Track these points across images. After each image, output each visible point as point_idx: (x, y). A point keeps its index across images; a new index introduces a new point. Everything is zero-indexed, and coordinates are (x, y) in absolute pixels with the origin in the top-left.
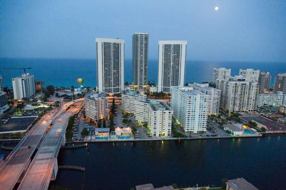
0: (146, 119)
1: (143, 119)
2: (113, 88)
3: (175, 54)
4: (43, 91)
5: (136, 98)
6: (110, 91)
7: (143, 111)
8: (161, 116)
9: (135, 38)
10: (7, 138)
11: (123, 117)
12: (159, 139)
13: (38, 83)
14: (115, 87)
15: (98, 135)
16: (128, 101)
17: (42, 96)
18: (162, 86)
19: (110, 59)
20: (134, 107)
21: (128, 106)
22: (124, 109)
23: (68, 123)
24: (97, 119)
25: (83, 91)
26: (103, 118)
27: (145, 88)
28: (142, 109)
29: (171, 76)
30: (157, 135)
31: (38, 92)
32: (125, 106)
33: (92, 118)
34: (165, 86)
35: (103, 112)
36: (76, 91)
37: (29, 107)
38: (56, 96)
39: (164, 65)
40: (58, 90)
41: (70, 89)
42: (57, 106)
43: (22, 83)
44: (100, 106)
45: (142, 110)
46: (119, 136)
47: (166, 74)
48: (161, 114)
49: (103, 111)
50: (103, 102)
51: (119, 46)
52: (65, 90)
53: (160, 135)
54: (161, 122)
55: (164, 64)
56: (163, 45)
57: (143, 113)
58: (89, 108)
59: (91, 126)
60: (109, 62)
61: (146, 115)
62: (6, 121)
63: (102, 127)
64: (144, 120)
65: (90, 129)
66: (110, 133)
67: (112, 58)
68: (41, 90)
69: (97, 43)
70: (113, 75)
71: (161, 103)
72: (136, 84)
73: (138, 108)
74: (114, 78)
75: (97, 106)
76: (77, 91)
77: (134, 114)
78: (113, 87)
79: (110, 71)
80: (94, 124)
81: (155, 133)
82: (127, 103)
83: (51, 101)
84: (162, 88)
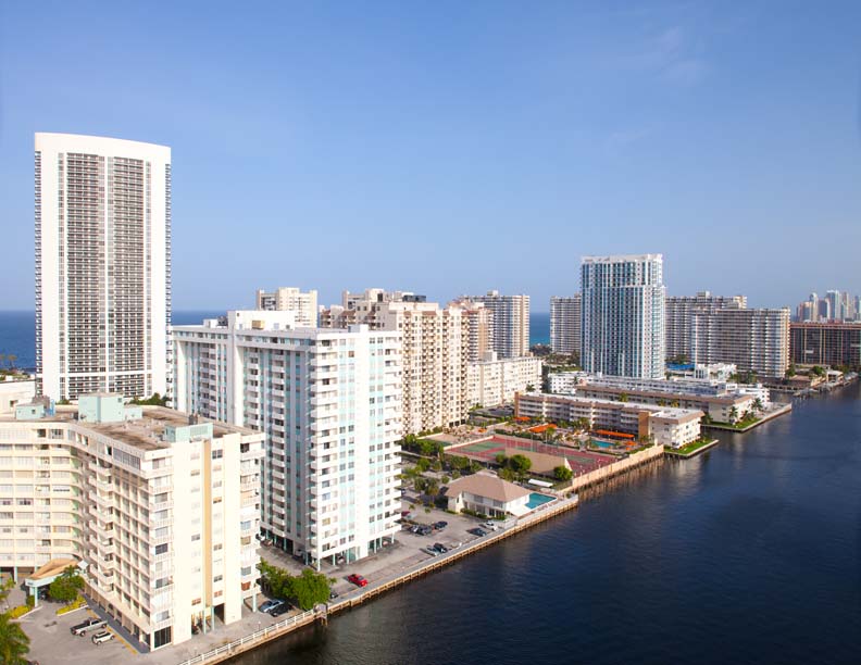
0: (58, 542)
1: (32, 549)
8: (200, 479)
18: (62, 371)
34: (80, 370)
48: (200, 464)
54: (199, 529)
64: (46, 549)
84: (62, 379)
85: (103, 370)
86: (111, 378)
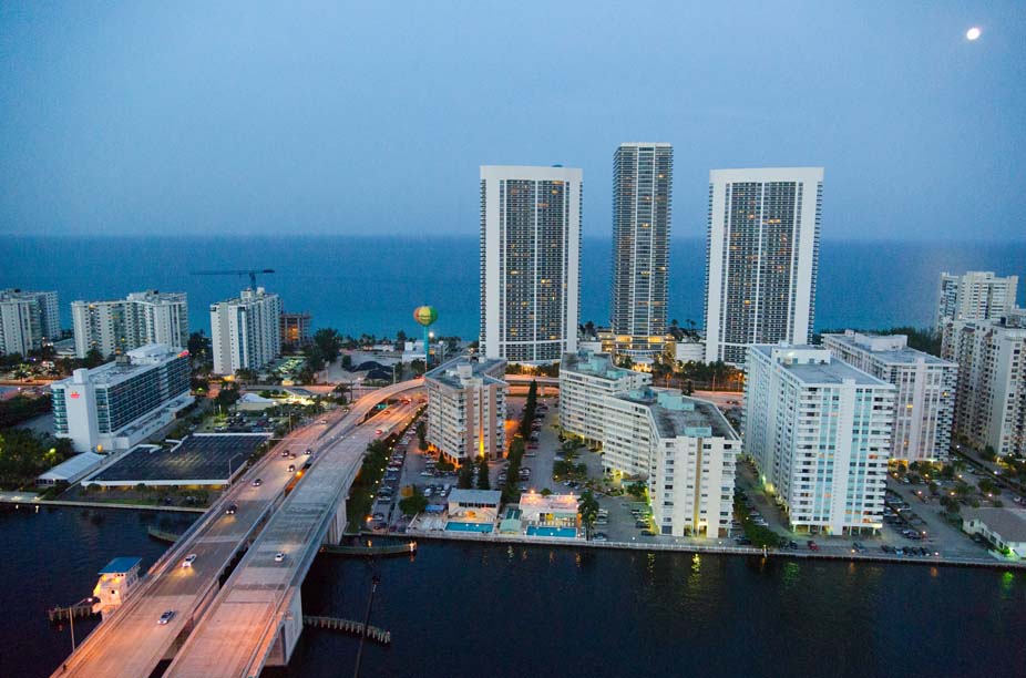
0: (642, 466)
1: (630, 465)
2: (538, 345)
3: (772, 217)
4: (303, 349)
5: (608, 385)
6: (525, 354)
7: (629, 434)
8: (694, 458)
9: (624, 160)
10: (168, 503)
11: (559, 454)
12: (680, 547)
13: (292, 322)
14: (543, 339)
15: (457, 514)
16: (582, 396)
17: (299, 364)
18: (720, 340)
19: (528, 240)
20: (601, 419)
21: (580, 413)
22: (566, 423)
23: (361, 463)
24: (466, 456)
25: (433, 352)
26: (486, 454)
27: (655, 346)
28: (627, 426)
29: (757, 301)
30: (678, 532)
31: (288, 349)
32: (571, 413)
33: (445, 449)
34: (734, 342)
35: (487, 432)
36: (409, 352)
37: (253, 401)
38: (343, 366)
39: (731, 262)
40: (353, 345)
41: (390, 343)
42: (341, 401)
43: (240, 322)
44: (478, 408)
45: (627, 430)
46: (534, 522)
47: (736, 296)
48: (694, 450)
49: (487, 426)
50: (487, 394)
51: (561, 192)
52: (376, 347)
53: (687, 532)
54: (693, 483)
55: (732, 257)
56: (728, 185)
57: (628, 441)
58: (439, 414)
59: (439, 479)
60: (525, 251)
61: (642, 449)
62: (175, 444)
63: (475, 485)
64: (635, 467)
65: (434, 488)
66: (500, 512)
67: (536, 235)
68: (300, 345)
69: (484, 182)
70: (538, 295)
71: (698, 407)
72: (624, 330)
73: (613, 423)
74: (542, 309)
75: (465, 409)
76: (413, 352)
77: (600, 443)
78: (538, 339)
79: (527, 282)
80: (450, 474)
81: (667, 524)
82: (576, 400)
83: (325, 384)
84: (720, 346)
85: (751, 343)
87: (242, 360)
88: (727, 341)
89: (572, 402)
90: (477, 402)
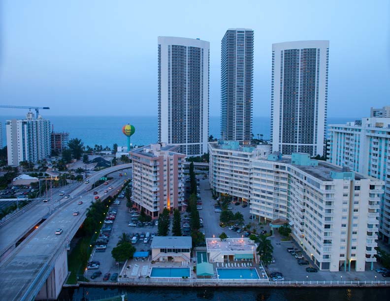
0: (281, 212)
1: (272, 212)
2: (188, 146)
4: (63, 153)
6: (182, 150)
7: (271, 187)
8: (347, 198)
9: (230, 38)
13: (58, 137)
14: (191, 142)
15: (158, 259)
18: (280, 142)
21: (226, 178)
22: (217, 186)
24: (158, 209)
26: (171, 208)
30: (334, 267)
31: (54, 153)
32: (220, 179)
33: (145, 206)
34: (287, 142)
35: (172, 191)
36: (119, 152)
37: (24, 179)
38: (83, 161)
41: (110, 150)
42: (79, 179)
43: (23, 131)
44: (165, 173)
47: (287, 115)
48: (348, 191)
49: (172, 187)
51: (199, 54)
52: (102, 152)
54: (346, 222)
56: (282, 52)
57: (271, 193)
58: (139, 179)
59: (141, 228)
63: (170, 232)
65: (138, 237)
76: (121, 152)
78: (188, 142)
80: (149, 224)
81: (326, 261)
82: (223, 169)
84: (280, 145)
85: (296, 142)
86: (299, 146)
87: (24, 156)
88: (283, 142)
89: (221, 171)
90: (166, 168)
